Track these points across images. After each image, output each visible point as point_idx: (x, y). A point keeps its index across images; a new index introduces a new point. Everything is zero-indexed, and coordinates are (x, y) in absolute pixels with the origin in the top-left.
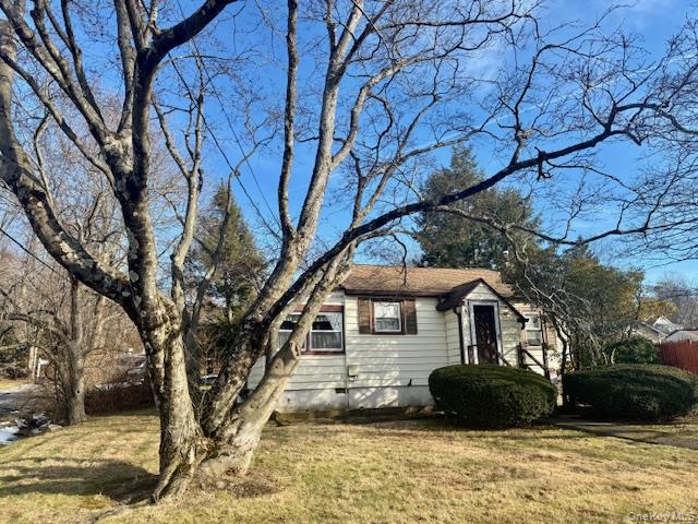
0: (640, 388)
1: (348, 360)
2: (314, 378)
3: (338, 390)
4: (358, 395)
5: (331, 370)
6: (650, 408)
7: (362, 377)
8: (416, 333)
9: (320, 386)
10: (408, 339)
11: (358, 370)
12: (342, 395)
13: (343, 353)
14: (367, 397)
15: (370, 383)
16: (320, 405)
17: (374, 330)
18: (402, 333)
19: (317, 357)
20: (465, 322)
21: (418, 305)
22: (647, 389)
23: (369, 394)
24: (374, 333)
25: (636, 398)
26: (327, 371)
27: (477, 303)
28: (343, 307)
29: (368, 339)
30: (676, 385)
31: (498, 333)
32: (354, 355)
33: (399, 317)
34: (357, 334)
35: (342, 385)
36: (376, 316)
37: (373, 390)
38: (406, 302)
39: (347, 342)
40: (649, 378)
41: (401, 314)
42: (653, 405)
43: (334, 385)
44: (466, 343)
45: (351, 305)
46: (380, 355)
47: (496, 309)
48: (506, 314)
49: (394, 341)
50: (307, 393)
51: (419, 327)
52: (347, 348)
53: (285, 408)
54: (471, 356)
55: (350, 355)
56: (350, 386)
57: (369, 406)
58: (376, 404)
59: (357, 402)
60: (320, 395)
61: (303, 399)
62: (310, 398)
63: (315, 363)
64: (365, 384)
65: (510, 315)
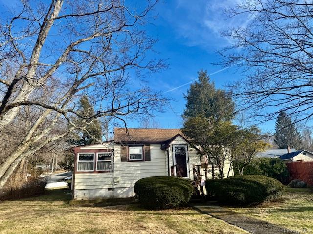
0: (235, 188)
1: (115, 175)
2: (98, 183)
3: (109, 189)
4: (119, 191)
5: (106, 180)
6: (239, 199)
7: (122, 182)
8: (150, 161)
9: (100, 187)
10: (146, 163)
11: (119, 179)
12: (111, 191)
13: (113, 171)
14: (124, 192)
15: (125, 185)
16: (100, 196)
17: (128, 159)
18: (143, 161)
19: (100, 174)
20: (170, 155)
21: (151, 147)
22: (239, 188)
23: (125, 190)
24: (129, 161)
25: (232, 193)
26: (104, 180)
27: (177, 146)
28: (113, 150)
29: (126, 164)
30: (257, 186)
31: (187, 159)
32: (117, 172)
33: (142, 153)
34: (120, 162)
35: (111, 186)
36: (130, 153)
37: (127, 188)
38: (145, 146)
39: (114, 166)
40: (242, 182)
41: (143, 152)
42: (241, 197)
43: (107, 186)
44: (171, 165)
45: (117, 149)
46: (131, 172)
47: (186, 148)
48: (191, 150)
49: (138, 164)
50: (94, 191)
51: (151, 158)
52: (115, 169)
53: (83, 198)
54: (172, 171)
55: (115, 172)
56: (115, 187)
57: (125, 197)
58: (128, 195)
59: (119, 194)
60: (100, 191)
61: (92, 193)
62: (95, 193)
63: (98, 177)
64: (123, 186)
65: (194, 150)
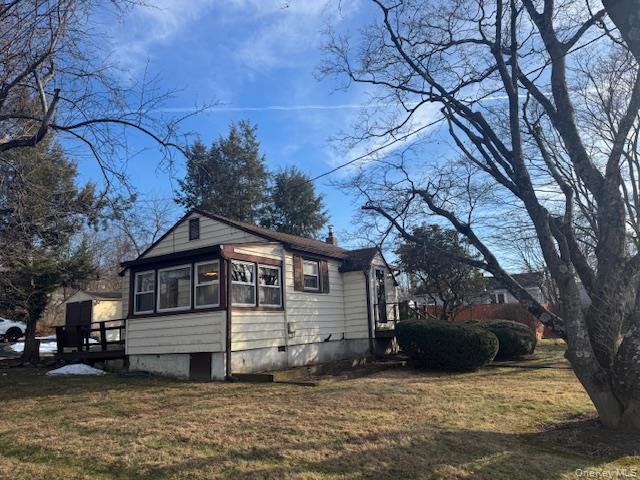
1: (287, 317)
2: (265, 335)
3: (280, 349)
4: (293, 353)
5: (276, 327)
7: (298, 333)
8: (328, 292)
9: (269, 344)
10: (323, 297)
11: (295, 326)
12: (283, 353)
13: (282, 309)
14: (300, 354)
15: (302, 340)
17: (303, 287)
18: (319, 292)
20: (372, 283)
21: (329, 266)
23: (300, 351)
24: (304, 290)
26: (273, 327)
27: (377, 268)
28: (282, 262)
29: (300, 296)
31: (386, 294)
32: (291, 312)
33: (317, 275)
34: (293, 290)
35: (283, 343)
36: (304, 273)
37: (303, 347)
39: (285, 298)
41: (319, 273)
43: (277, 343)
44: (372, 302)
45: (289, 260)
46: (308, 312)
47: (385, 274)
49: (315, 298)
50: (258, 352)
51: (330, 287)
52: (286, 304)
53: (241, 369)
54: (375, 313)
56: (290, 343)
57: (301, 363)
59: (294, 359)
60: (268, 354)
61: (256, 359)
62: (261, 357)
63: (264, 320)
64: (299, 341)
65: (391, 279)
